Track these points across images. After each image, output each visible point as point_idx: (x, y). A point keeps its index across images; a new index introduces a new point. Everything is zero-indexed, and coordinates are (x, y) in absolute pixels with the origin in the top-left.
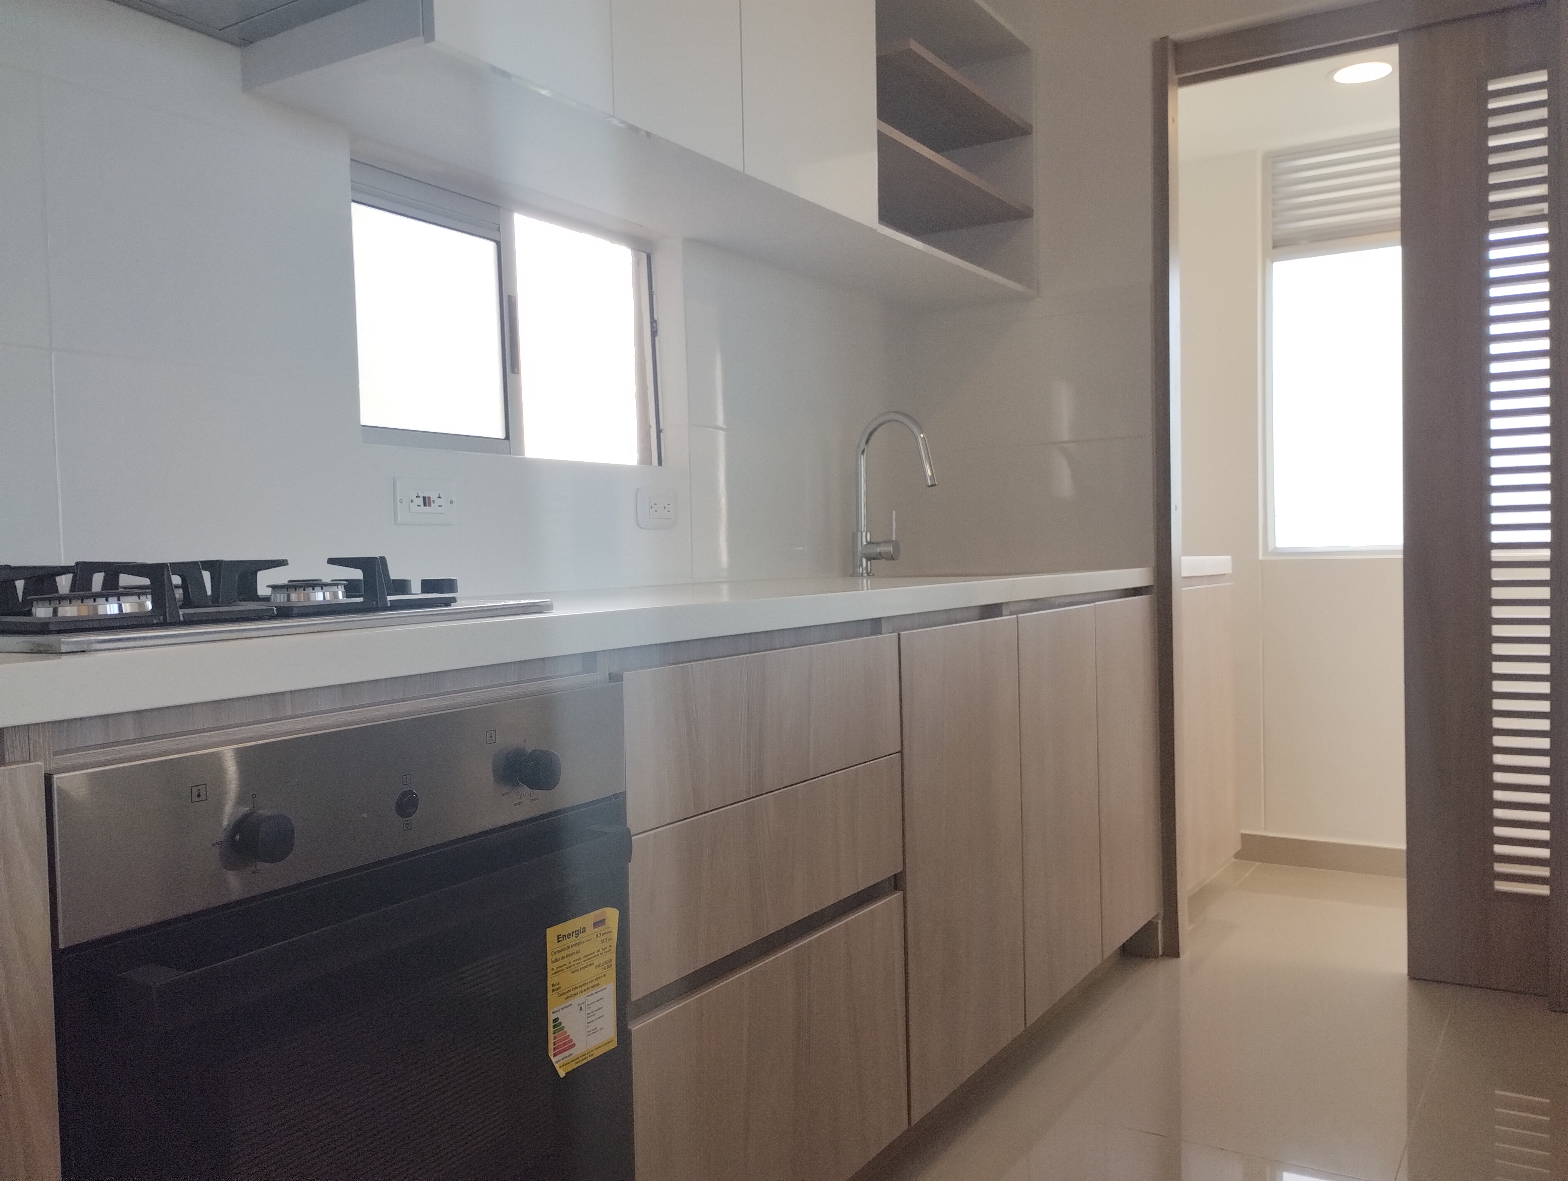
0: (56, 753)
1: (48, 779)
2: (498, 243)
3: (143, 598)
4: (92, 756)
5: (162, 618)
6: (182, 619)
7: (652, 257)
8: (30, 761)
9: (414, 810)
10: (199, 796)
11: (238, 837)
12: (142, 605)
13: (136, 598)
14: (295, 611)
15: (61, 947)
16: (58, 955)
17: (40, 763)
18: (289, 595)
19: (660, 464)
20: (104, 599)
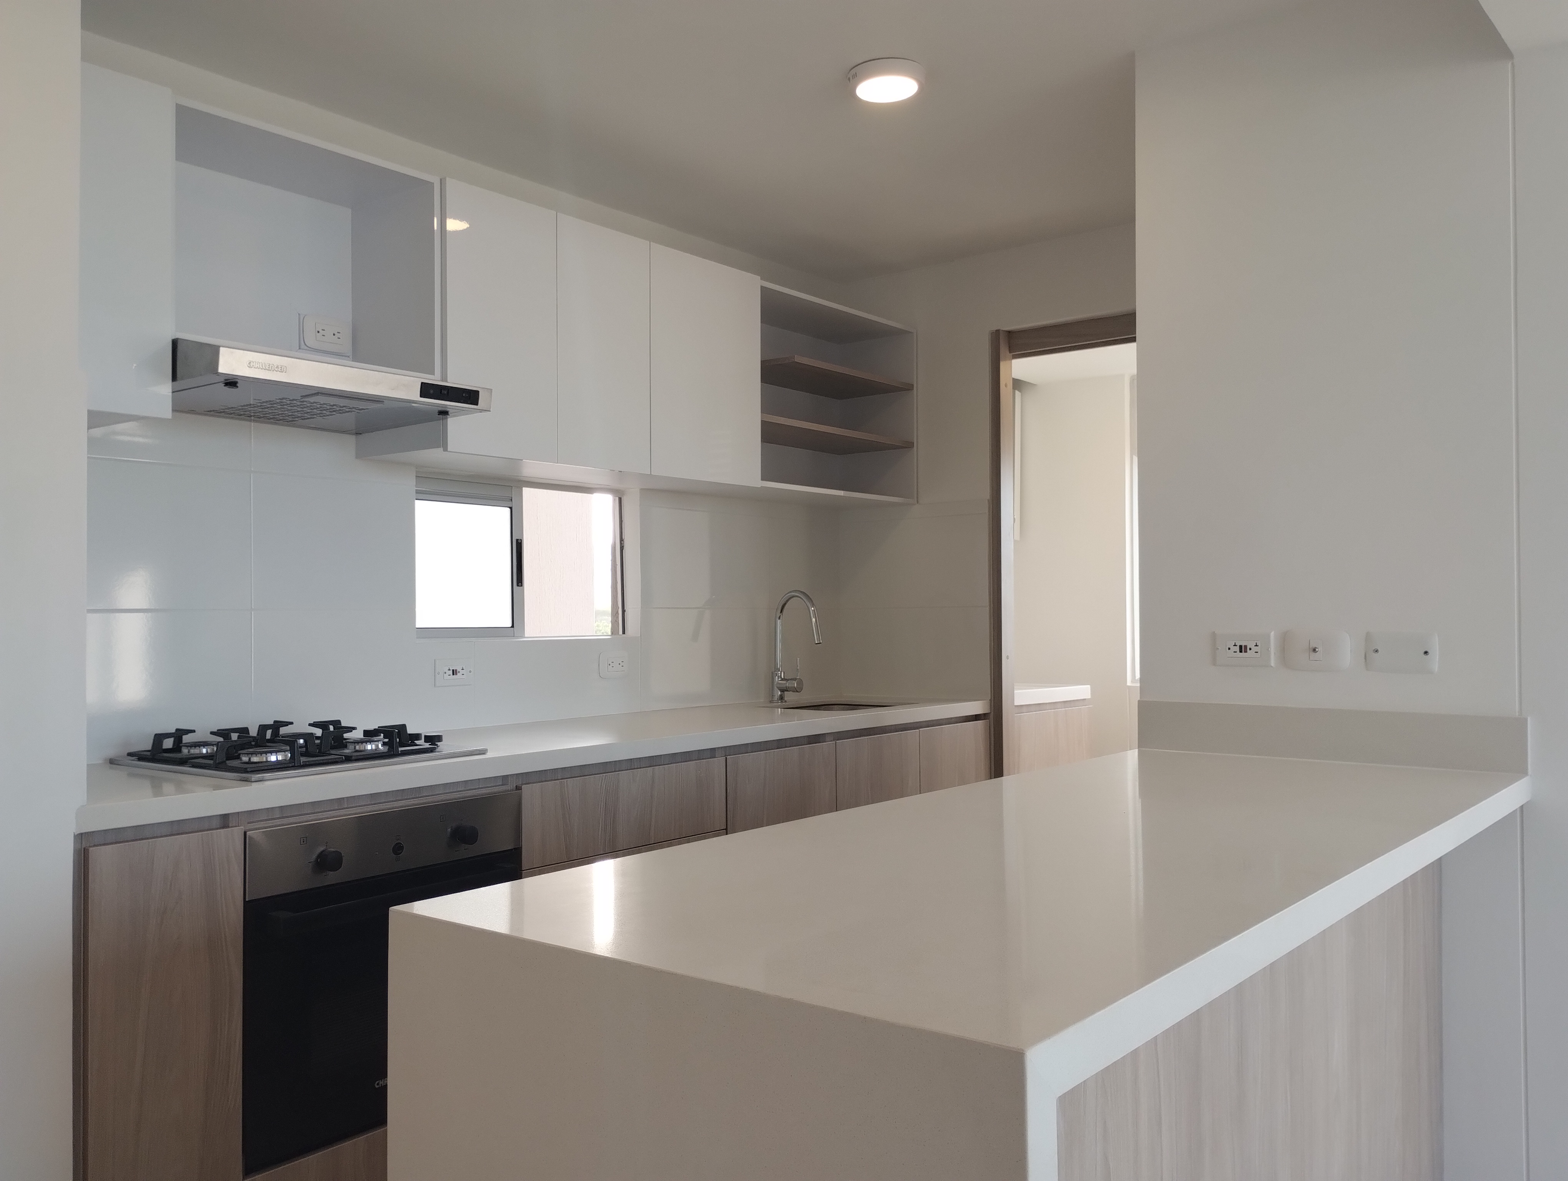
0: (249, 823)
1: (245, 833)
2: (511, 508)
3: (287, 753)
4: (261, 825)
5: (293, 764)
6: (302, 764)
7: (622, 499)
8: (239, 826)
9: (401, 851)
10: (304, 842)
11: (319, 860)
12: (286, 756)
13: (283, 753)
14: (353, 758)
15: (247, 900)
16: (245, 903)
17: (242, 827)
18: (355, 747)
19: (624, 633)
20: (270, 754)
